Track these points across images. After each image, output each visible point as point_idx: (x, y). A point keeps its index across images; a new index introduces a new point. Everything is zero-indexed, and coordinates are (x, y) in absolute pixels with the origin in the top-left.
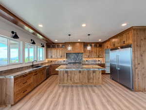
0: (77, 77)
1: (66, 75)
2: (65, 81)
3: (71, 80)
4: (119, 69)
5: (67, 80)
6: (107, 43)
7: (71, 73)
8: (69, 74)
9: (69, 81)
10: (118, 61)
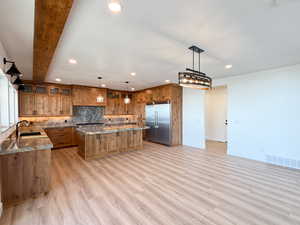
0: (113, 143)
1: (97, 141)
2: (97, 152)
3: (105, 148)
4: (157, 127)
5: (100, 149)
6: (142, 94)
7: (105, 138)
8: (103, 140)
9: (103, 150)
10: (157, 118)
